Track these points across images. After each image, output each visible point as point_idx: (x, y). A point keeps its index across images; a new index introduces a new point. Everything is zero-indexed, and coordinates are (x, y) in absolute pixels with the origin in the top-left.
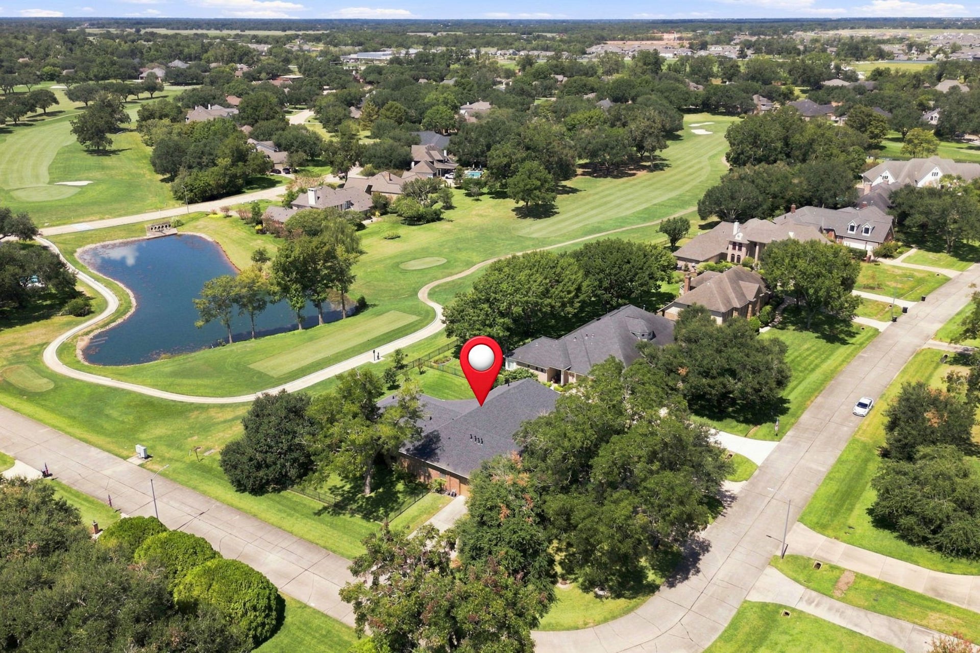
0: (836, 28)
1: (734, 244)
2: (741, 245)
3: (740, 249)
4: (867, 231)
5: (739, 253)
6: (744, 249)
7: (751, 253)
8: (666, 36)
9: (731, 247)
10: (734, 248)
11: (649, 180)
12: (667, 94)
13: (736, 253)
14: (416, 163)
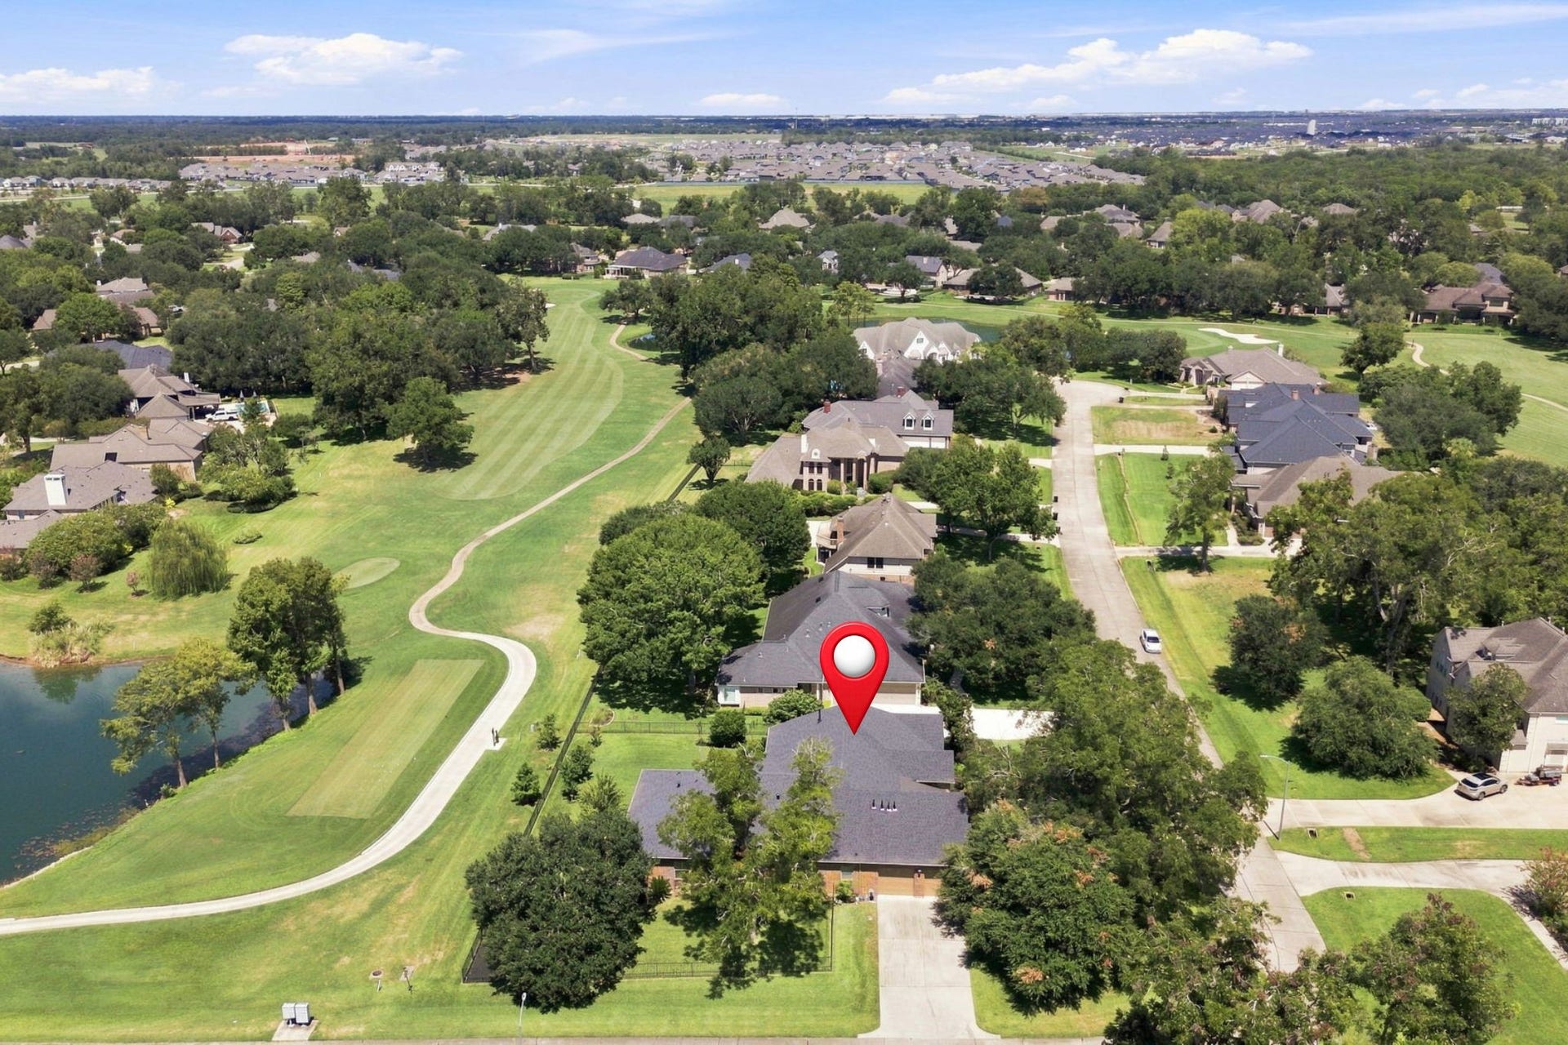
0: (534, 133)
1: (811, 465)
2: (820, 466)
3: (820, 471)
4: (928, 423)
5: (819, 477)
6: (825, 470)
7: (834, 475)
8: (290, 147)
9: (806, 470)
10: (811, 471)
11: (547, 387)
12: (441, 248)
13: (816, 477)
14: (143, 401)
